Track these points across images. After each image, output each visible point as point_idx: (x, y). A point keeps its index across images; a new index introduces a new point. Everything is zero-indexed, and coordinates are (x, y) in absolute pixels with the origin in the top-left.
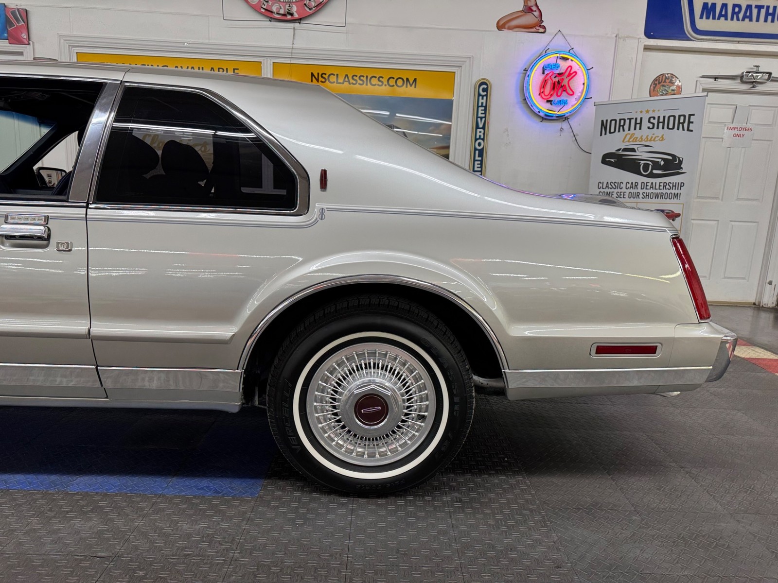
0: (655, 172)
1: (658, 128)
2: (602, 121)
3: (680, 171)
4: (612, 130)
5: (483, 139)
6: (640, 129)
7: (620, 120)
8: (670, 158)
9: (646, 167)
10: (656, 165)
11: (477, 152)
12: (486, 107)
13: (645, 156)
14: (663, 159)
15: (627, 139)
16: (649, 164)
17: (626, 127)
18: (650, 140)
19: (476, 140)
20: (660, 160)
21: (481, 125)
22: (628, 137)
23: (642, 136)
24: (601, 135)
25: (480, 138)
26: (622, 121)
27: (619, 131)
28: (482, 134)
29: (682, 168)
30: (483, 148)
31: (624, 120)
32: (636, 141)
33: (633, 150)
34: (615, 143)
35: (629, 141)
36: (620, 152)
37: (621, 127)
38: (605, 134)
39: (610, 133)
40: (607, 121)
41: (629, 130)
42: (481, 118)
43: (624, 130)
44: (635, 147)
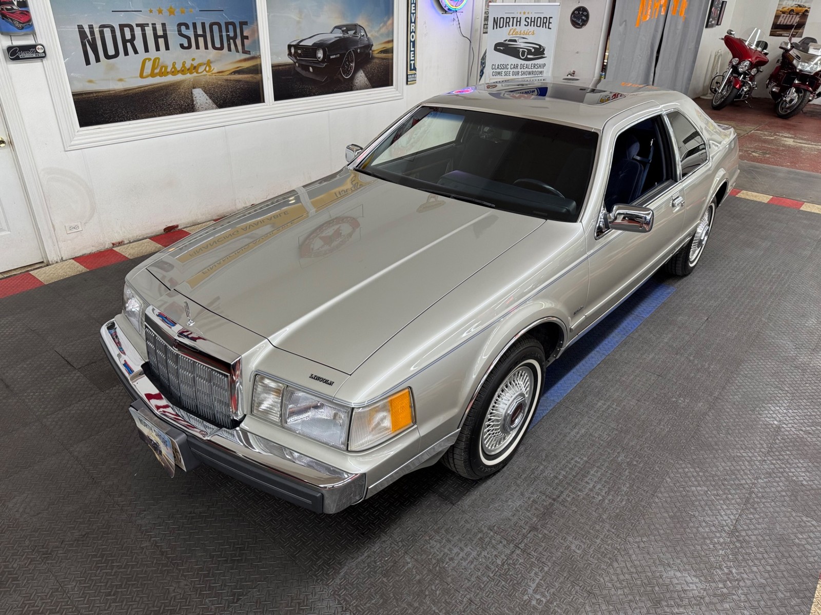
0: (529, 56)
1: (531, 26)
2: (494, 18)
3: (544, 56)
4: (501, 26)
5: (415, 32)
6: (520, 25)
7: (507, 18)
8: (538, 47)
9: (523, 53)
10: (529, 52)
11: (412, 43)
12: (415, 4)
13: (523, 45)
14: (534, 48)
15: (511, 33)
16: (525, 51)
17: (511, 23)
18: (526, 34)
19: (411, 33)
20: (531, 48)
21: (413, 21)
22: (512, 31)
23: (521, 31)
24: (494, 29)
25: (413, 32)
26: (508, 19)
27: (506, 26)
28: (413, 28)
29: (544, 54)
30: (415, 40)
31: (509, 18)
32: (517, 34)
33: (515, 41)
34: (502, 35)
35: (512, 34)
36: (507, 42)
37: (507, 24)
38: (497, 28)
39: (500, 27)
40: (497, 18)
41: (513, 26)
42: (413, 13)
43: (509, 26)
44: (517, 39)
